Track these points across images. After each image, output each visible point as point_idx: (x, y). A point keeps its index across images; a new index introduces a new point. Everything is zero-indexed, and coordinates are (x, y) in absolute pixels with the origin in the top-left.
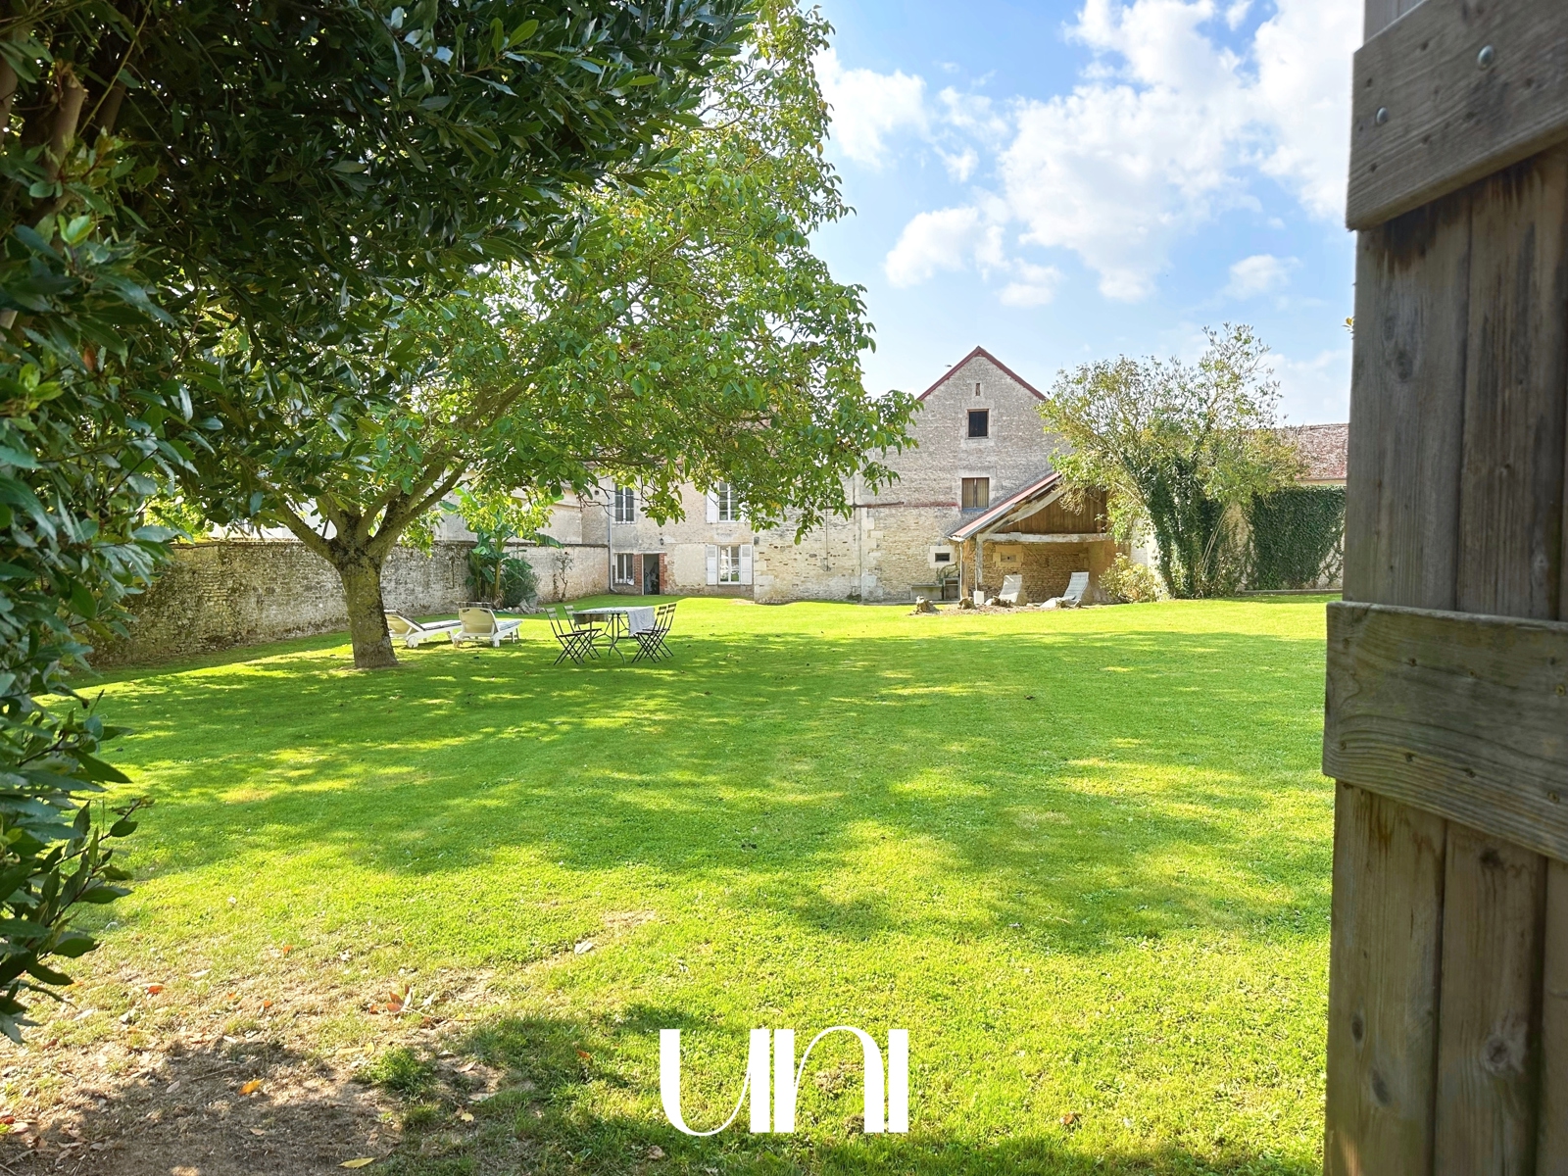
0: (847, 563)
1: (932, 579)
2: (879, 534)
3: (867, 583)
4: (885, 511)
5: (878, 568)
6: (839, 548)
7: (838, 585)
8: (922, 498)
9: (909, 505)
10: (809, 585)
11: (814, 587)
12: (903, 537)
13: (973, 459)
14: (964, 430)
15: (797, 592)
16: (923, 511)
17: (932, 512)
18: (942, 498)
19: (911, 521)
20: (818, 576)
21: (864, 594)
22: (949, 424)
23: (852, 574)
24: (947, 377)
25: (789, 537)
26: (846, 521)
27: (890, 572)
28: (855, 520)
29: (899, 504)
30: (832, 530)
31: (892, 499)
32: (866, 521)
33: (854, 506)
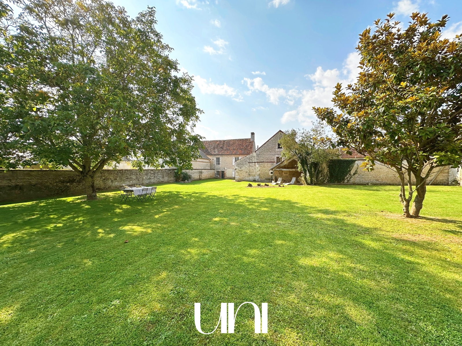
0: (253, 174)
1: (270, 177)
2: (260, 168)
3: (257, 178)
4: (261, 163)
5: (259, 175)
6: (252, 171)
7: (251, 178)
8: (268, 161)
9: (266, 162)
11: (247, 178)
12: (264, 169)
13: (279, 153)
14: (277, 147)
15: (244, 179)
16: (268, 163)
17: (270, 163)
18: (272, 161)
19: (266, 165)
20: (248, 176)
21: (256, 180)
22: (274, 146)
23: (254, 176)
24: (274, 136)
25: (242, 168)
26: (253, 165)
27: (262, 176)
28: (255, 165)
29: (263, 162)
30: (250, 167)
31: (262, 161)
32: (257, 166)
33: (255, 162)
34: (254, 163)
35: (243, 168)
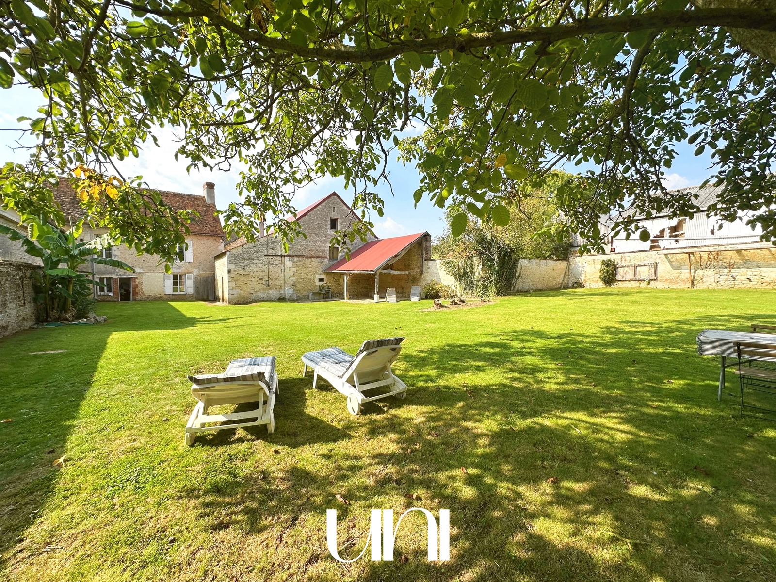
0: (278, 283)
1: (317, 290)
2: (294, 269)
3: (288, 292)
4: (297, 259)
5: (294, 285)
6: (274, 276)
7: (273, 293)
8: (313, 254)
9: (307, 257)
10: (259, 294)
11: (261, 295)
12: (305, 271)
14: (329, 226)
15: (253, 297)
16: (313, 259)
17: (317, 260)
18: (321, 254)
19: (308, 264)
20: (263, 289)
21: (287, 297)
22: (323, 222)
23: (281, 288)
24: (322, 202)
25: (248, 269)
26: (277, 262)
27: (299, 287)
28: (282, 262)
29: (303, 256)
30: (270, 267)
31: (300, 253)
32: (288, 263)
33: (281, 256)
34: (279, 258)
35: (251, 269)
